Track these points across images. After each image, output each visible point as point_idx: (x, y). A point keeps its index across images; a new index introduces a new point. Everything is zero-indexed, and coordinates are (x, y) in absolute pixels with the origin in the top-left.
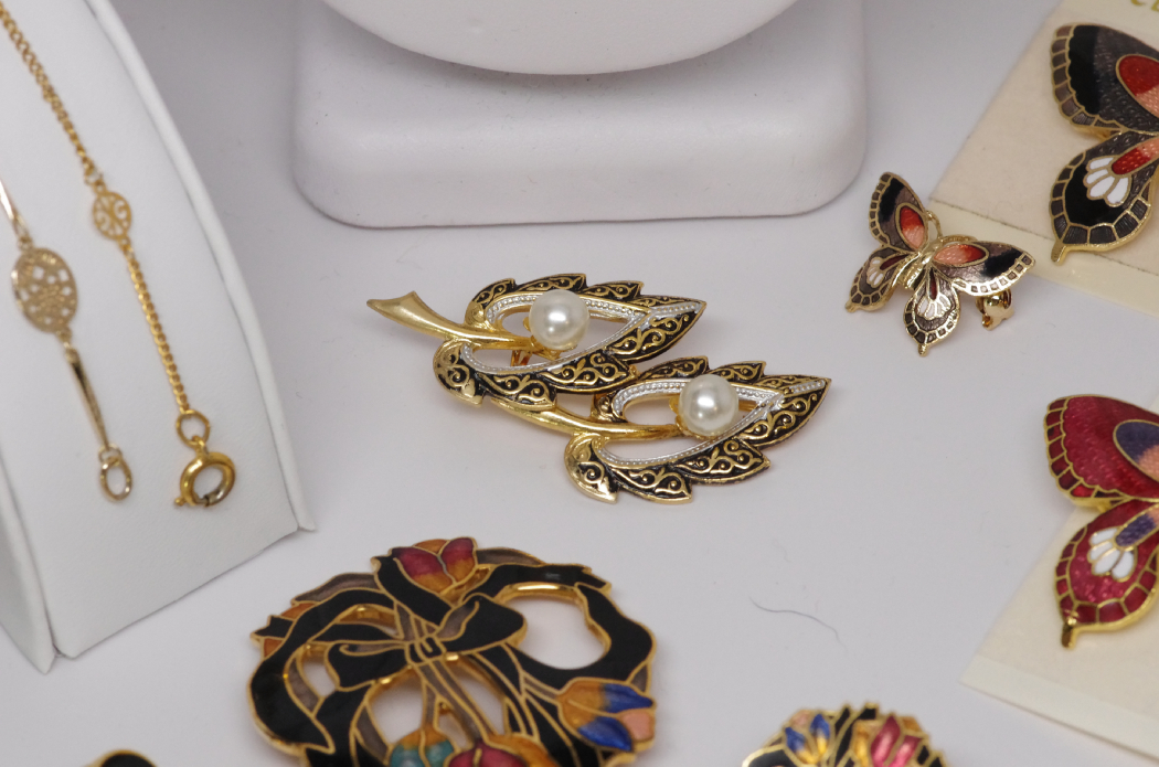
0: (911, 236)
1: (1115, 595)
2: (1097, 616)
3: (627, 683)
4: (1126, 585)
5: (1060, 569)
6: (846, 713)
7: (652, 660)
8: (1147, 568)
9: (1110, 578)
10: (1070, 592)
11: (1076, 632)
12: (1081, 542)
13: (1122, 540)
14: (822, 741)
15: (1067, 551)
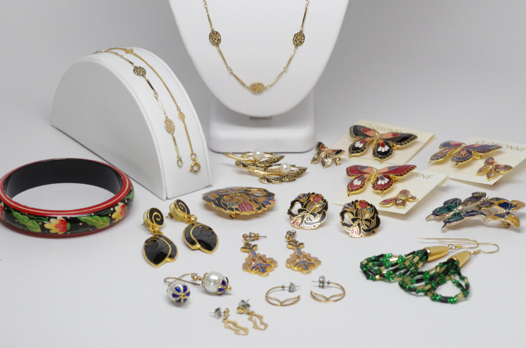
0: (322, 150)
2: (354, 190)
3: (270, 198)
4: (359, 186)
5: (348, 186)
6: (309, 193)
8: (363, 183)
10: (350, 188)
11: (350, 193)
14: (305, 198)
15: (349, 183)
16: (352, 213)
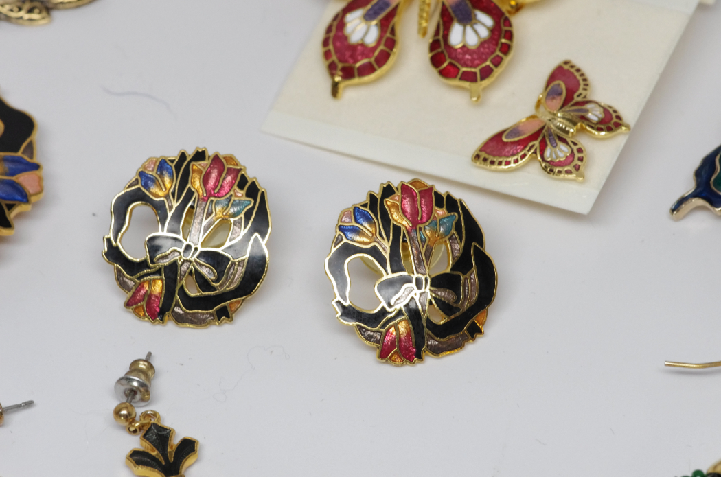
1: (367, 56)
2: (356, 73)
3: (19, 154)
4: (374, 49)
5: (325, 43)
6: (183, 156)
7: (36, 136)
8: (388, 35)
9: (363, 45)
10: (334, 58)
11: (341, 86)
12: (338, 23)
13: (368, 17)
14: (167, 180)
15: (329, 30)
16: (374, 252)
